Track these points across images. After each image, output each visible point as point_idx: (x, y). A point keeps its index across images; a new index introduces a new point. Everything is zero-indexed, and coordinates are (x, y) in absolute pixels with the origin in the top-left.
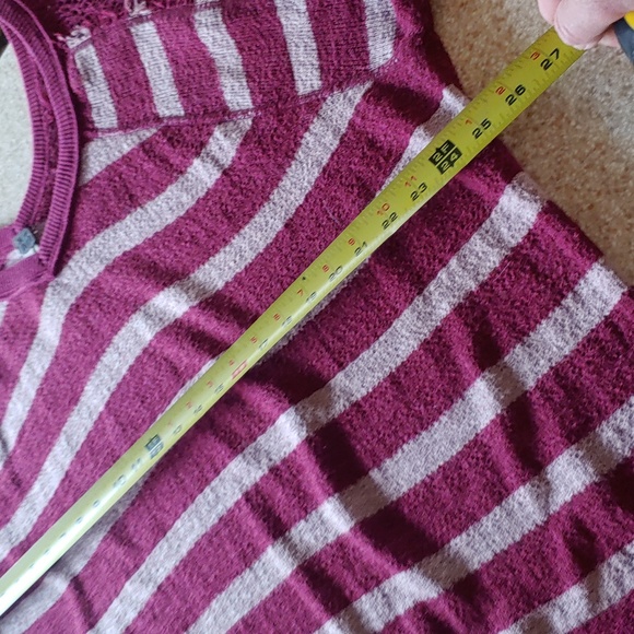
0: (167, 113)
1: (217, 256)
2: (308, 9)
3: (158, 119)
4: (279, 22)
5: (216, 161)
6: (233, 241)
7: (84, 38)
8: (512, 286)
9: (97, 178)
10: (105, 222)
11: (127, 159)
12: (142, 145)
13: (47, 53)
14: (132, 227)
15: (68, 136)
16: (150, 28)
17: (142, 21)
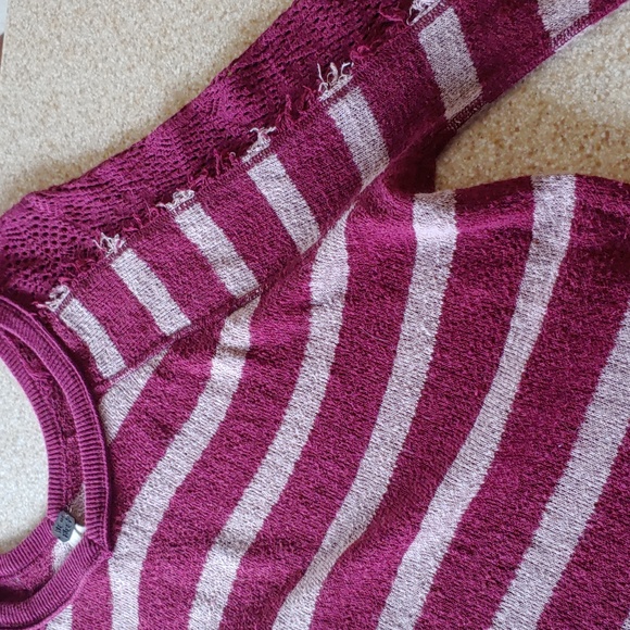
0: (174, 329)
1: (275, 442)
2: (287, 173)
3: (165, 338)
4: (261, 195)
5: (235, 351)
6: (285, 417)
7: (64, 296)
8: (580, 284)
9: (124, 426)
10: (147, 467)
11: (146, 393)
12: (157, 372)
13: (31, 327)
14: (176, 458)
15: (79, 400)
16: (129, 255)
17: (120, 252)
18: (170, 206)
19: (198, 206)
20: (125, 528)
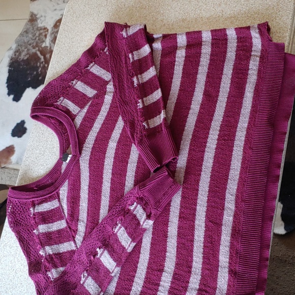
0: (93, 95)
3: (91, 98)
5: (111, 92)
7: (62, 99)
9: (81, 124)
10: (89, 131)
11: (87, 112)
12: (90, 106)
16: (79, 83)
17: (76, 83)
18: (89, 68)
19: (96, 65)
20: (84, 148)
